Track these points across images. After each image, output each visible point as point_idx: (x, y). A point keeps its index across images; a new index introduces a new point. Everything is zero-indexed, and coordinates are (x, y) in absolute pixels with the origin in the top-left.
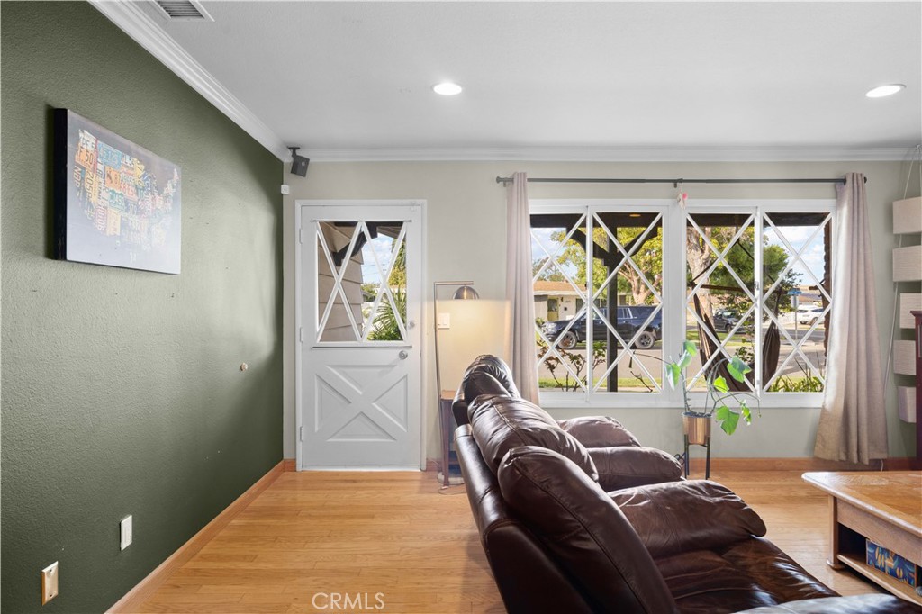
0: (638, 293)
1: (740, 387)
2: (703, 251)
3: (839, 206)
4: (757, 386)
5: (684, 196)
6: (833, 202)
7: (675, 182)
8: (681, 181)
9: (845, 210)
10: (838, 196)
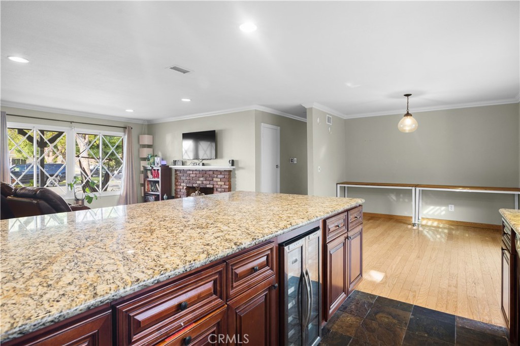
0: (49, 156)
1: (95, 190)
2: (85, 139)
3: (125, 135)
4: (100, 190)
5: (74, 127)
6: (123, 133)
7: (71, 122)
8: (73, 122)
9: (126, 136)
10: (125, 132)
